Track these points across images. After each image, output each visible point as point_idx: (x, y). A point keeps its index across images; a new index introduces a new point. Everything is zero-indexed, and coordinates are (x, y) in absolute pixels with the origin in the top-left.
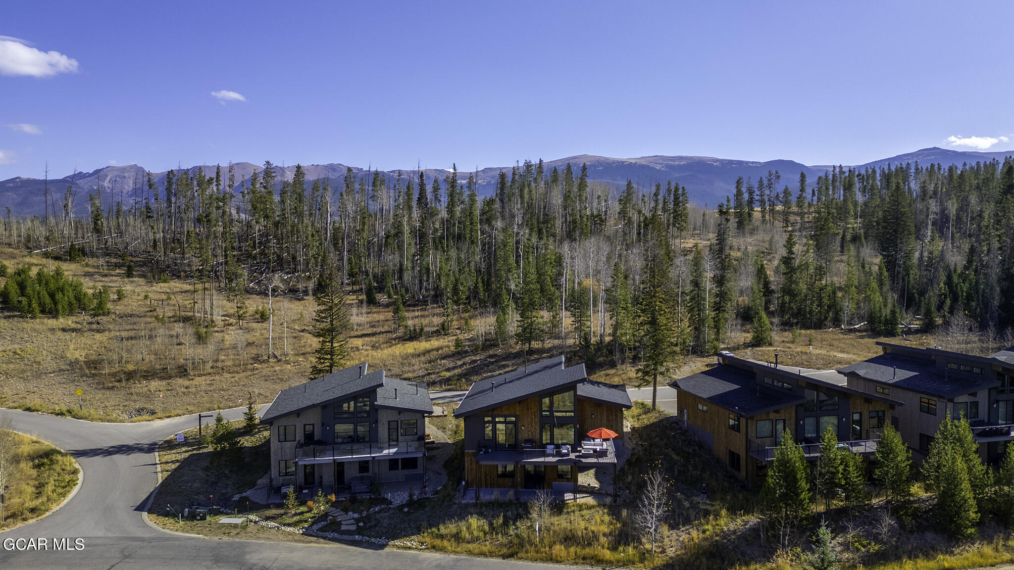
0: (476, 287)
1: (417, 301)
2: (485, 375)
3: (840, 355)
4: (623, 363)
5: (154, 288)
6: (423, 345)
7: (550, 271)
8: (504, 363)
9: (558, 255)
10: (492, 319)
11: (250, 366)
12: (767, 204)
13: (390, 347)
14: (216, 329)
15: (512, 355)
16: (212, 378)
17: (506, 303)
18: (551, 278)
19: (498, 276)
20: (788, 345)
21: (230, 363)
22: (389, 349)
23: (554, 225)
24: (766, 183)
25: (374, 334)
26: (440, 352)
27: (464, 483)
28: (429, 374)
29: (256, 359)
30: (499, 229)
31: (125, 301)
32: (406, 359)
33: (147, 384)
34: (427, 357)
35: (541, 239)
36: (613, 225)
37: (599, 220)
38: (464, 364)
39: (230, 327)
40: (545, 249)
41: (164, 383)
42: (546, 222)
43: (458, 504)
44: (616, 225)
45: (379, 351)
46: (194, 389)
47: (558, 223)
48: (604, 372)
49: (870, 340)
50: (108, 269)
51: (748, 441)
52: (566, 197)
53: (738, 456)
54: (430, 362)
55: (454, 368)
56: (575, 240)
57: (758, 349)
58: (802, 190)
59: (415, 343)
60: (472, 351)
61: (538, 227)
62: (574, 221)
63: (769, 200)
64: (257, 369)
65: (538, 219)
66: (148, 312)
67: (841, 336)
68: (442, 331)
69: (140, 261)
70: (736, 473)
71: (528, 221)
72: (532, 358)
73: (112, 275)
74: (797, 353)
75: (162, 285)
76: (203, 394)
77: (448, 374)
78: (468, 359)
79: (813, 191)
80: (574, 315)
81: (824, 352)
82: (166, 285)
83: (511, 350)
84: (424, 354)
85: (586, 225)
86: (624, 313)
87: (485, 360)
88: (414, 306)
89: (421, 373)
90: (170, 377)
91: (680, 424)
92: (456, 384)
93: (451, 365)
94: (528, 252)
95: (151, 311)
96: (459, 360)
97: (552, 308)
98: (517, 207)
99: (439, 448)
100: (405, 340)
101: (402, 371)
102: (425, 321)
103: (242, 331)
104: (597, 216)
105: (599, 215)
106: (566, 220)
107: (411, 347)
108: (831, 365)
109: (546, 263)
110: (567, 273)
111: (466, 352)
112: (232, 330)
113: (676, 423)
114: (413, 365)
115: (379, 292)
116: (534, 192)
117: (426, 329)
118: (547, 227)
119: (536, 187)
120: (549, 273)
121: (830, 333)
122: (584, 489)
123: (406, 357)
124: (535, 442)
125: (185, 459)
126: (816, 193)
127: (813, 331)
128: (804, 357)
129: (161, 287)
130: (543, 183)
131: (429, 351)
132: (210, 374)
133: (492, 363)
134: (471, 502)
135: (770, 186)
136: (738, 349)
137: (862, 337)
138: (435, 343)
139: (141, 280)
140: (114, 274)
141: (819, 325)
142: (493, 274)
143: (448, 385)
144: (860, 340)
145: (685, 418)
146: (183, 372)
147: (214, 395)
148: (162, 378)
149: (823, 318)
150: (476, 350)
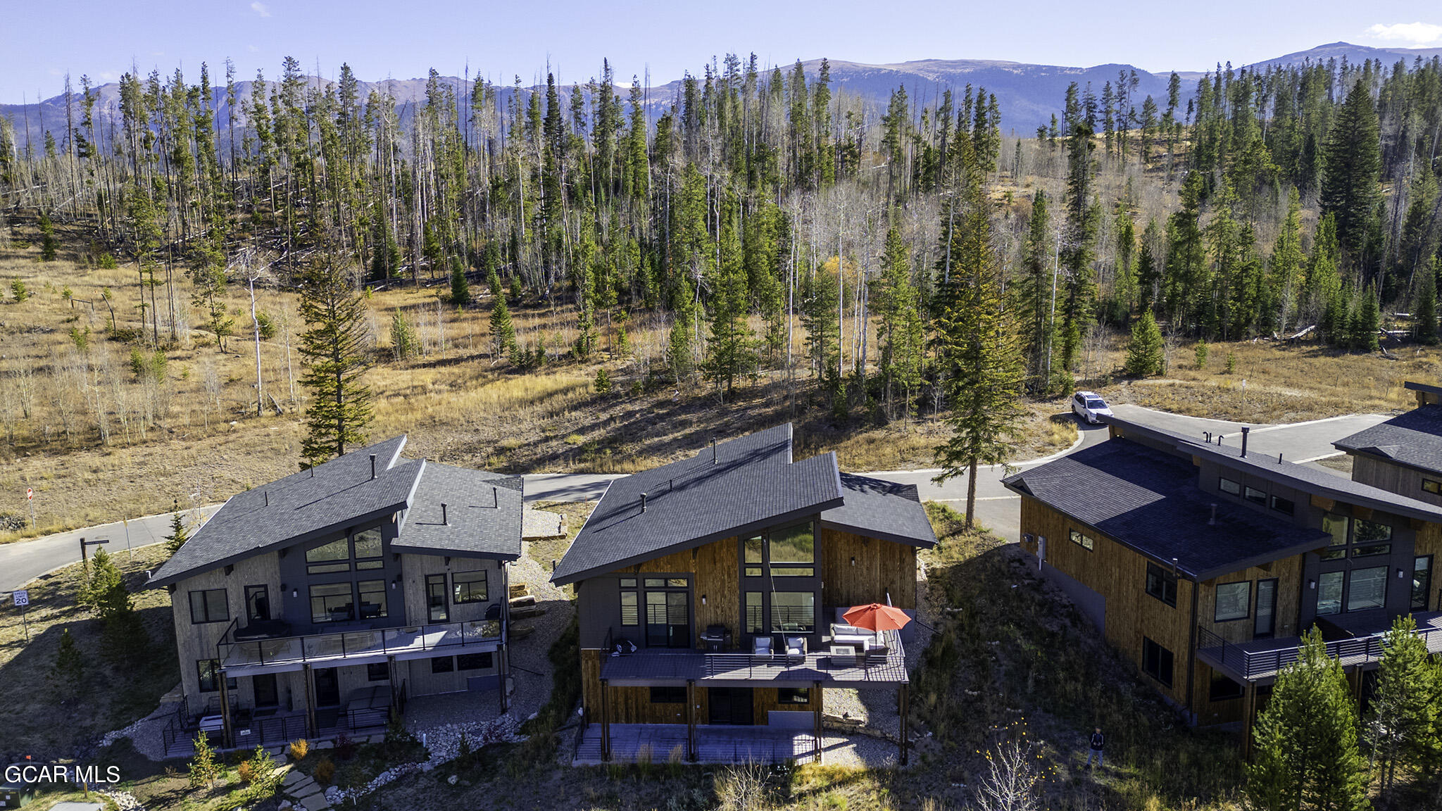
0: (640, 274)
1: (541, 298)
2: (648, 442)
3: (1288, 392)
4: (900, 417)
5: (86, 278)
6: (540, 382)
7: (768, 244)
8: (683, 417)
9: (781, 216)
10: (664, 333)
11: (223, 427)
12: (1116, 126)
13: (483, 385)
14: (178, 353)
15: (698, 402)
16: (148, 450)
17: (688, 306)
18: (769, 257)
19: (678, 254)
20: (1192, 373)
21: (186, 420)
22: (480, 390)
23: (775, 164)
24: (1115, 91)
25: (457, 361)
26: (570, 395)
27: (580, 711)
28: (547, 439)
29: (238, 412)
30: (678, 169)
31: (28, 303)
32: (509, 409)
33: (21, 465)
34: (547, 405)
35: (752, 187)
36: (872, 163)
37: (850, 153)
38: (612, 419)
39: (205, 350)
40: (759, 206)
41: (53, 462)
42: (761, 158)
43: (565, 768)
44: (877, 163)
45: (462, 393)
46: (109, 474)
47: (782, 160)
48: (864, 435)
49: (1329, 359)
50: (13, 247)
51: (1195, 629)
52: (795, 116)
53: (1168, 656)
54: (551, 415)
55: (593, 427)
56: (810, 188)
57: (1140, 382)
58: (1173, 103)
59: (527, 376)
60: (627, 394)
61: (748, 167)
62: (809, 158)
63: (1119, 120)
64: (234, 431)
65: (748, 155)
66: (63, 322)
67: (1278, 354)
68: (577, 354)
69: (74, 231)
70: (1160, 688)
71: (731, 157)
72: (734, 407)
73: (18, 257)
74: (1213, 390)
75: (102, 272)
76: (125, 482)
77: (580, 440)
78: (618, 411)
79: (1191, 103)
80: (809, 326)
81: (1255, 386)
82: (109, 272)
83: (697, 391)
84: (541, 400)
85: (828, 164)
86: (904, 327)
87: (650, 411)
88: (535, 307)
89: (533, 438)
90: (68, 450)
91: (1028, 562)
92: (593, 460)
93: (589, 421)
94: (730, 212)
95: (69, 321)
96: (604, 410)
97: (770, 314)
98: (710, 133)
99: (543, 613)
100: (510, 372)
101: (499, 434)
102: (548, 336)
103: (225, 356)
104: (846, 148)
105: (850, 146)
106: (795, 154)
107: (520, 386)
108: (1275, 413)
109: (759, 231)
110: (798, 248)
111: (617, 396)
112: (208, 355)
113: (1020, 561)
114: (520, 422)
115: (478, 283)
116: (741, 108)
117: (548, 352)
118: (764, 168)
119: (745, 100)
120: (767, 248)
121: (1255, 347)
122: (836, 725)
123: (509, 406)
124: (730, 632)
125: (38, 638)
126: (1195, 106)
127: (1226, 345)
128: (1226, 398)
129: (99, 278)
130: (756, 93)
131: (550, 395)
132: (145, 442)
133: (661, 418)
134: (592, 763)
135: (1121, 96)
136: (1105, 384)
137: (1315, 355)
138: (563, 378)
139: (67, 264)
140: (21, 253)
141: (1235, 334)
142: (668, 251)
143: (580, 461)
144: (1312, 360)
145: (1040, 553)
146: (94, 440)
147: (147, 485)
148: (55, 453)
149: (1243, 320)
150: (635, 391)
